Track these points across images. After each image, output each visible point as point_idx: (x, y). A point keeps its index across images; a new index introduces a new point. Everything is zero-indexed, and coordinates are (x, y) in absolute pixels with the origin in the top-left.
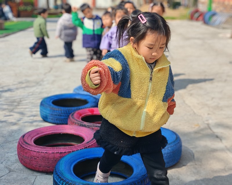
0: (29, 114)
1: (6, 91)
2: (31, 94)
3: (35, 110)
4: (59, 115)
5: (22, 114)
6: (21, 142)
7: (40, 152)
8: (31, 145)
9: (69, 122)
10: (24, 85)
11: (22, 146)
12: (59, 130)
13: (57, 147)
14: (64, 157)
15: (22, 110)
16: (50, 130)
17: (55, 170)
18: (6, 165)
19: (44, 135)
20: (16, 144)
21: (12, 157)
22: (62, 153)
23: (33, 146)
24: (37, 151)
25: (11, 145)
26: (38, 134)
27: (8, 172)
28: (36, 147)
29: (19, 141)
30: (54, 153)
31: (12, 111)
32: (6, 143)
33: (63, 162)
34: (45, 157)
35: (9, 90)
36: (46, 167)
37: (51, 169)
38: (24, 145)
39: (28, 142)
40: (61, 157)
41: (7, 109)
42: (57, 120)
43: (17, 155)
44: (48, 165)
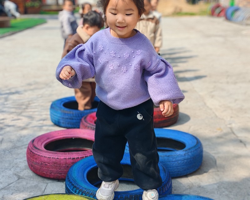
0: (38, 117)
1: (13, 93)
2: (40, 96)
3: (45, 113)
4: (70, 119)
5: (31, 117)
6: (31, 147)
7: (51, 158)
8: (41, 150)
9: (81, 126)
10: (32, 87)
11: (32, 152)
12: (70, 134)
13: (70, 153)
14: (76, 162)
15: (31, 113)
16: (62, 134)
17: (68, 176)
18: (14, 172)
19: (55, 139)
20: (26, 150)
21: (21, 163)
22: (75, 158)
23: (43, 151)
24: (48, 156)
25: (19, 151)
26: (48, 139)
27: (17, 179)
28: (47, 152)
29: (28, 146)
30: (66, 159)
31: (20, 114)
32: (15, 148)
33: (76, 168)
34: (57, 163)
35: (17, 92)
36: (57, 173)
37: (63, 175)
38: (34, 150)
39: (38, 147)
40: (74, 163)
41: (15, 112)
42: (68, 124)
43: (27, 161)
44: (60, 172)
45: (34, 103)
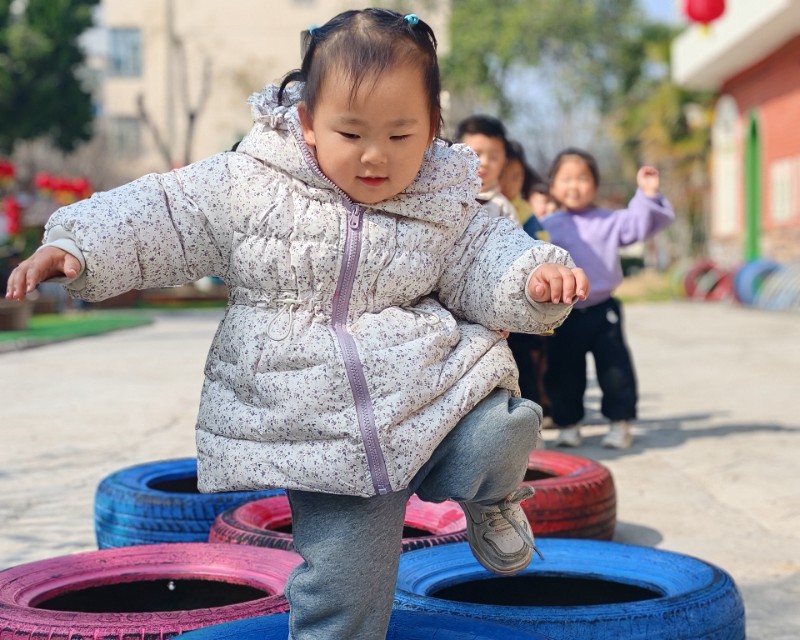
7: (46, 635)
8: (9, 607)
16: (117, 562)
22: (155, 636)
26: (55, 578)
45: (48, 502)
